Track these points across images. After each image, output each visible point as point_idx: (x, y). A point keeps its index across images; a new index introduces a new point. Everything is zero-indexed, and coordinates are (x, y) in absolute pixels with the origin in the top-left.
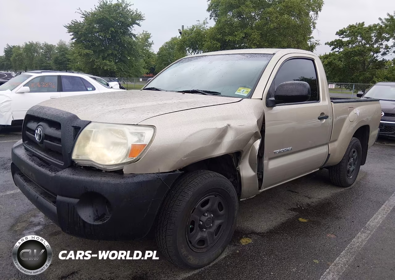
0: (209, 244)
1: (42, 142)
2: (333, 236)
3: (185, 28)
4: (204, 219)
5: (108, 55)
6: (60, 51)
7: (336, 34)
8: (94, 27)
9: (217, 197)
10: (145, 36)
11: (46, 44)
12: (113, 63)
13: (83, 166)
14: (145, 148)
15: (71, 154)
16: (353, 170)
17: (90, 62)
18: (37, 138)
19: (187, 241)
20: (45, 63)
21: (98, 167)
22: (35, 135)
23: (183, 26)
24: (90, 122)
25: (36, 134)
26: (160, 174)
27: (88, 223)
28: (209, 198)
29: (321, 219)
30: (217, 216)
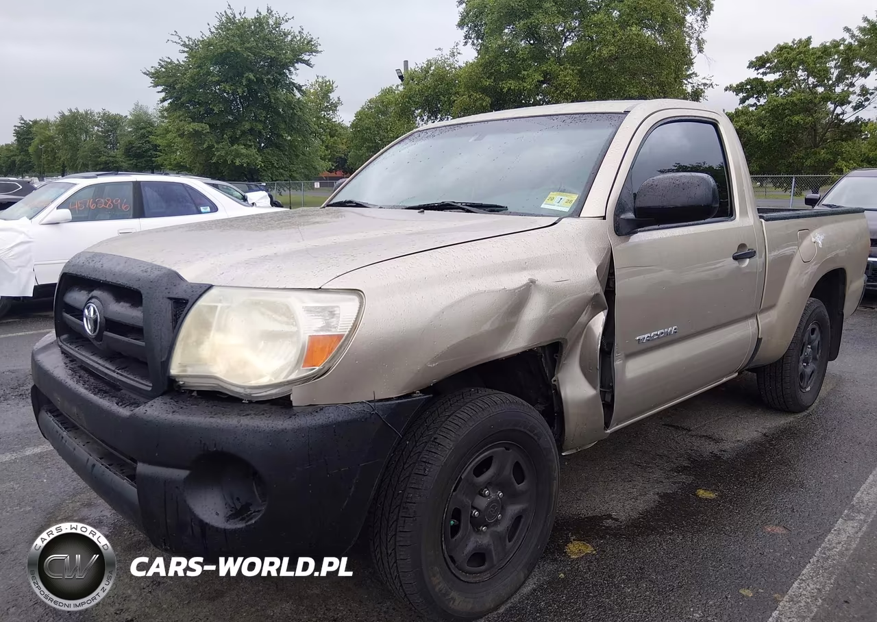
0: (495, 562)
1: (99, 337)
2: (779, 530)
3: (411, 66)
4: (482, 503)
5: (243, 133)
6: (137, 130)
7: (749, 67)
8: (209, 73)
9: (511, 451)
10: (321, 87)
11: (105, 114)
12: (254, 151)
13: (197, 391)
14: (340, 343)
15: (166, 364)
16: (813, 372)
17: (203, 151)
18: (88, 327)
19: (444, 558)
20: (104, 155)
21: (232, 391)
22: (82, 321)
23: (406, 63)
24: (210, 287)
25: (85, 319)
26: (376, 404)
27: (213, 526)
28: (493, 452)
29: (747, 489)
30: (512, 496)
